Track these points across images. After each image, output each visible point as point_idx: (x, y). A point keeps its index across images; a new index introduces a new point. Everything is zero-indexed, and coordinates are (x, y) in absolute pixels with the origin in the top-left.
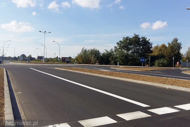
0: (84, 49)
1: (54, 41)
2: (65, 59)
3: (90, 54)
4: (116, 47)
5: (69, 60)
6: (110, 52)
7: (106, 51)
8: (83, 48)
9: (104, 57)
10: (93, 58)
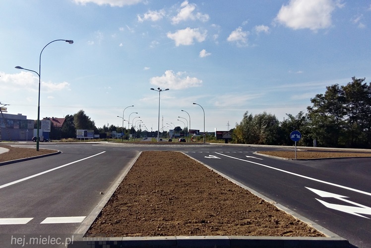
0: (248, 115)
1: (194, 104)
2: (221, 135)
3: (257, 124)
4: (311, 109)
5: (229, 136)
6: (297, 119)
7: (290, 116)
8: (246, 114)
9: (284, 130)
10: (264, 133)
